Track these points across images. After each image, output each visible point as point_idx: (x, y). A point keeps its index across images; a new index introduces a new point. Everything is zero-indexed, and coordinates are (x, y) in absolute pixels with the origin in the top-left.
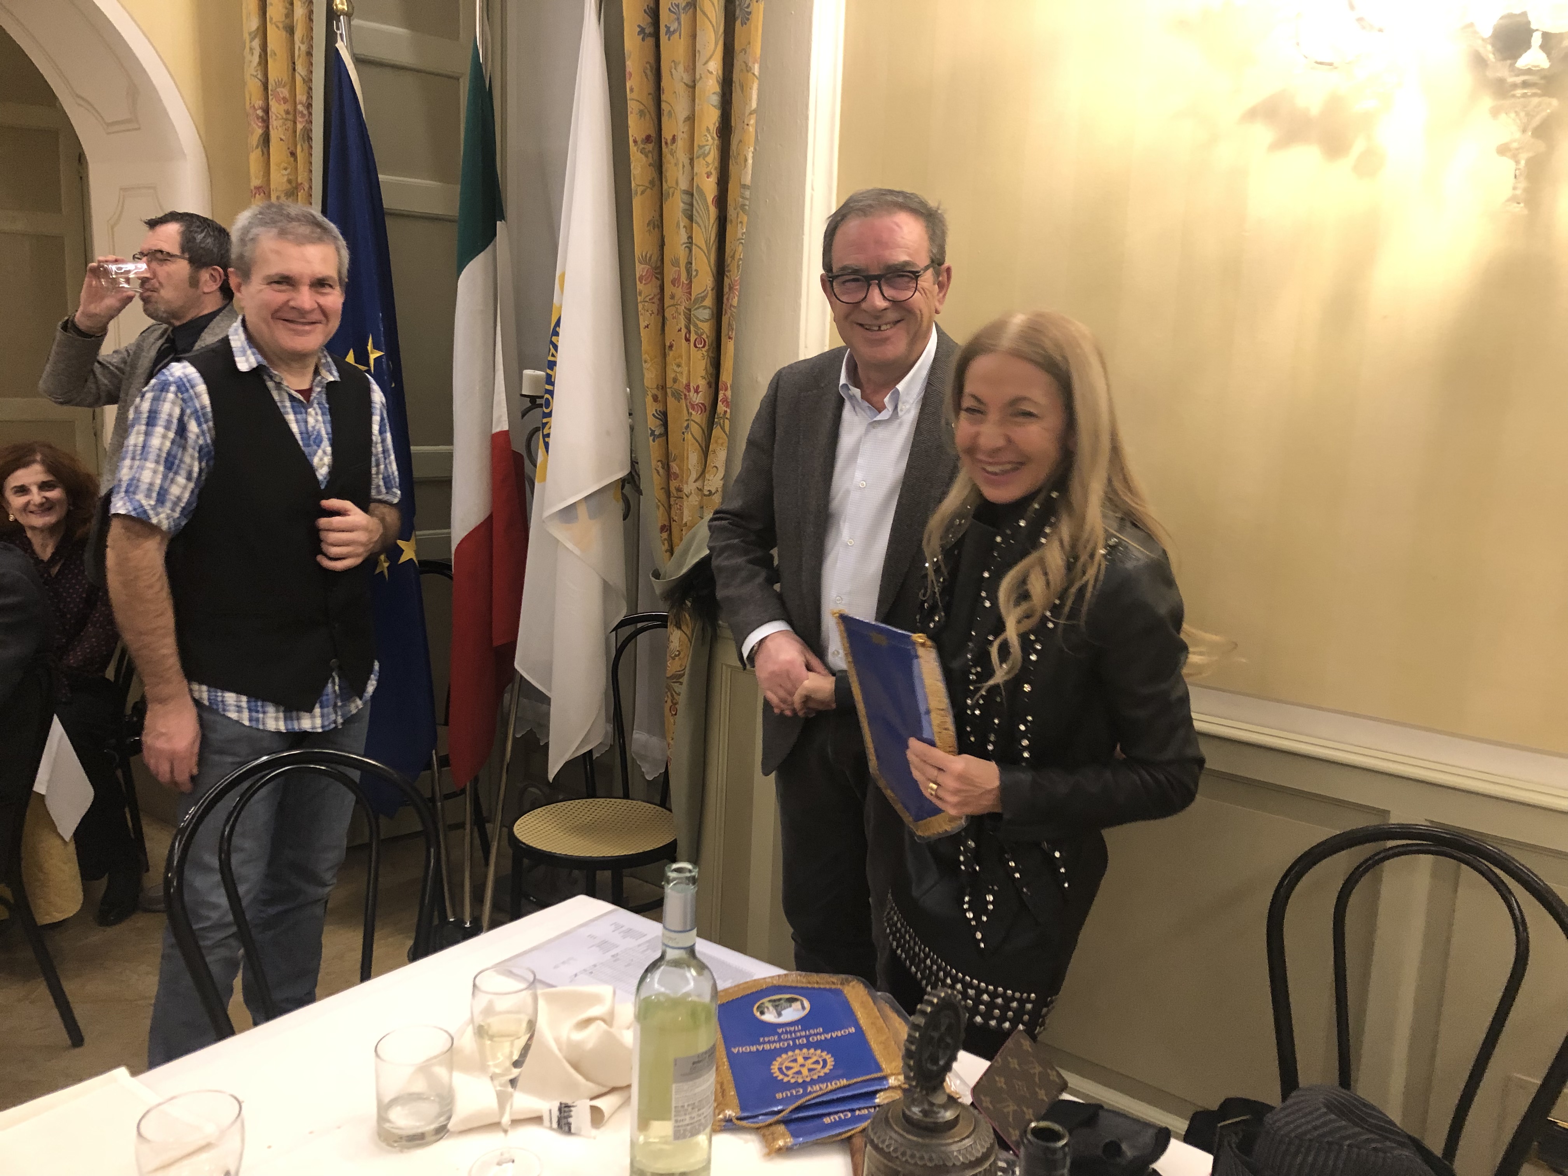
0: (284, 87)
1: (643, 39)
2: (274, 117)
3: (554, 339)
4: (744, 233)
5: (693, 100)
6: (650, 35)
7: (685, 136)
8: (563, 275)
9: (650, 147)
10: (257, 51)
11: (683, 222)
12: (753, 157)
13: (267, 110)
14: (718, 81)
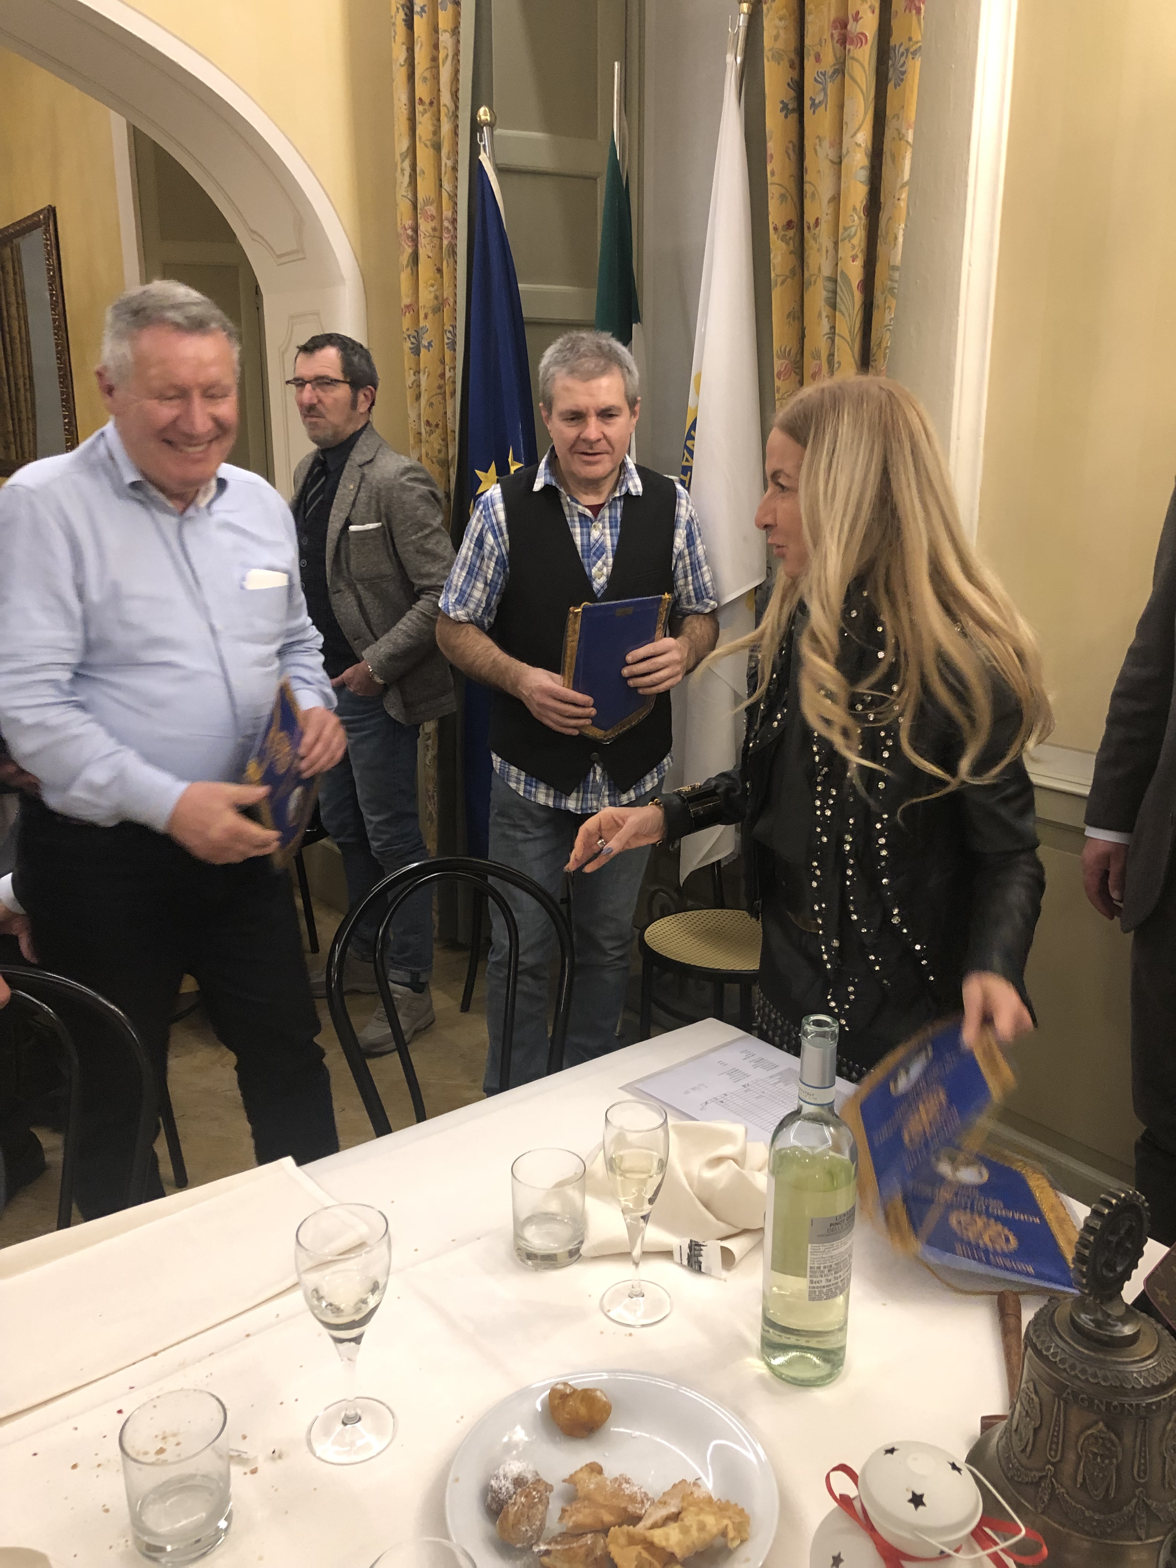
0: (432, 204)
1: (786, 117)
2: (423, 235)
3: (689, 443)
4: (892, 319)
5: (839, 178)
6: (793, 110)
7: (829, 218)
8: (699, 376)
9: (791, 233)
10: (407, 173)
11: (825, 311)
12: (904, 235)
13: (415, 230)
14: (866, 154)
